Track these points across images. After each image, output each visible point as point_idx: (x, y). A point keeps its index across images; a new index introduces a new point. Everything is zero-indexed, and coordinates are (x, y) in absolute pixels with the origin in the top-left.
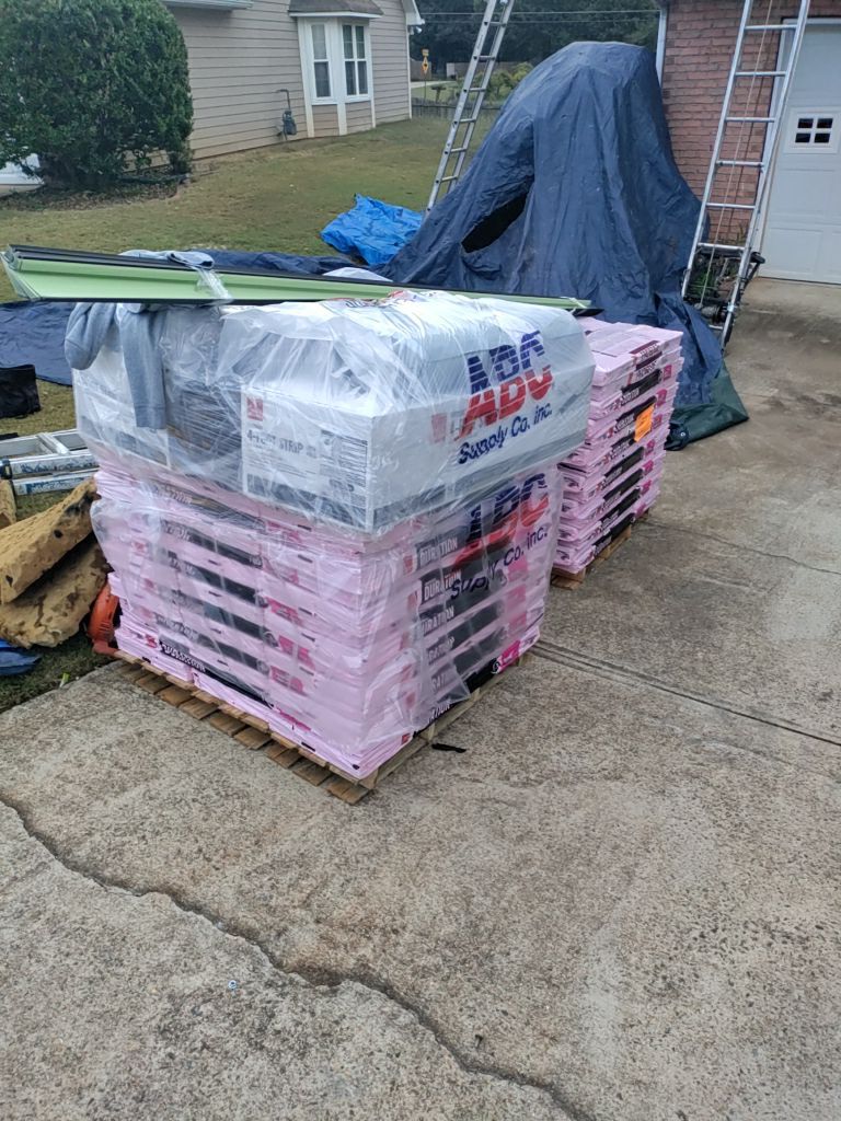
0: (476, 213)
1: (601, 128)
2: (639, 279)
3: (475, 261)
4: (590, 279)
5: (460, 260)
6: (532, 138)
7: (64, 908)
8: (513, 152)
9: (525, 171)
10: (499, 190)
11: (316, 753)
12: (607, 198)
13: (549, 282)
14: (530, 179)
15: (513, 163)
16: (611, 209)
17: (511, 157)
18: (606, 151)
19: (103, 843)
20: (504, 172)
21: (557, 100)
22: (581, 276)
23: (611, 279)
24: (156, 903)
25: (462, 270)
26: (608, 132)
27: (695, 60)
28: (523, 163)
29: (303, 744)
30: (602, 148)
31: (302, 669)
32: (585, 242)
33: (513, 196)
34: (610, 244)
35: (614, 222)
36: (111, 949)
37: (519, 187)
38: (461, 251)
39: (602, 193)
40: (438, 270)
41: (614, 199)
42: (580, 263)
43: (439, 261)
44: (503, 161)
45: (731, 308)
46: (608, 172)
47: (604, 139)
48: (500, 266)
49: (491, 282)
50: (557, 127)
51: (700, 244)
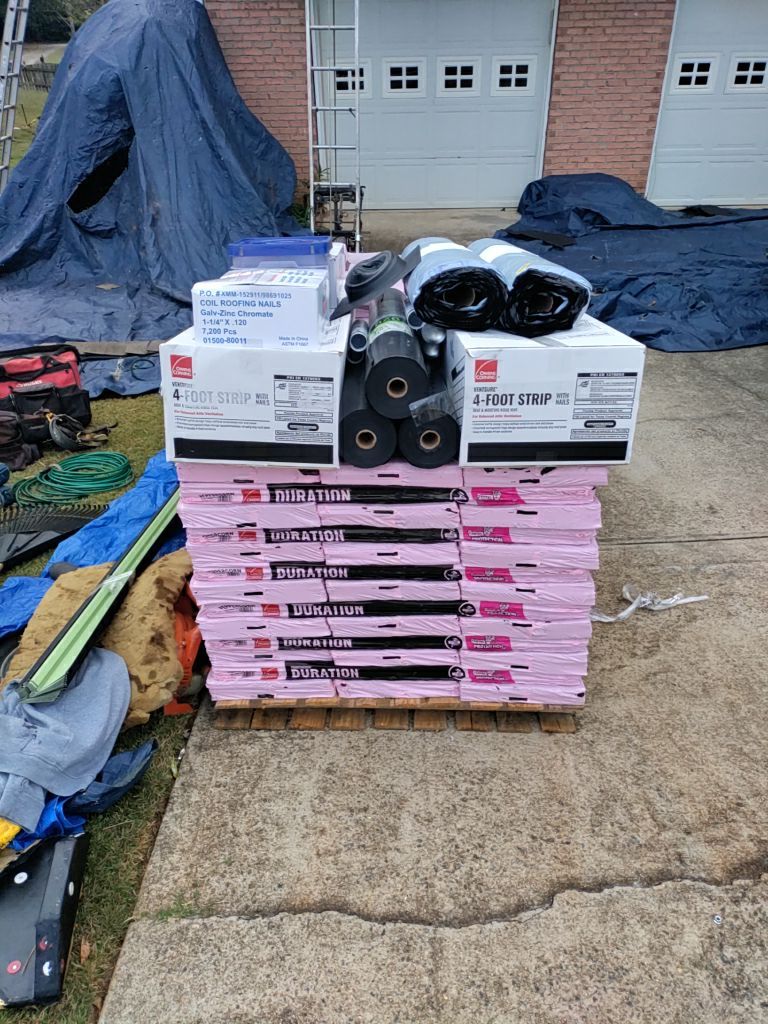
0: (76, 172)
1: (187, 78)
2: (266, 220)
3: (88, 221)
4: (218, 226)
5: (70, 221)
6: (122, 91)
7: (511, 963)
8: (101, 106)
9: (119, 125)
10: (95, 147)
11: (528, 701)
12: (213, 148)
13: (183, 234)
14: (129, 133)
15: (105, 118)
16: (220, 157)
17: (100, 111)
18: (199, 101)
19: (452, 886)
20: (96, 127)
21: (135, 52)
22: (210, 223)
23: (237, 224)
24: (572, 902)
25: (75, 232)
26: (195, 83)
27: (238, 14)
28: (115, 117)
29: (511, 699)
30: (194, 99)
31: (515, 625)
32: (201, 189)
33: (110, 152)
34: (228, 191)
35: (227, 170)
36: (597, 964)
37: (117, 142)
38: (68, 212)
39: (205, 143)
40: (47, 235)
41: (220, 147)
42: (204, 211)
43: (46, 225)
44: (92, 115)
45: (358, 238)
46: (208, 121)
47: (194, 90)
48: (116, 223)
49: (108, 240)
50: (143, 80)
51: (316, 183)
